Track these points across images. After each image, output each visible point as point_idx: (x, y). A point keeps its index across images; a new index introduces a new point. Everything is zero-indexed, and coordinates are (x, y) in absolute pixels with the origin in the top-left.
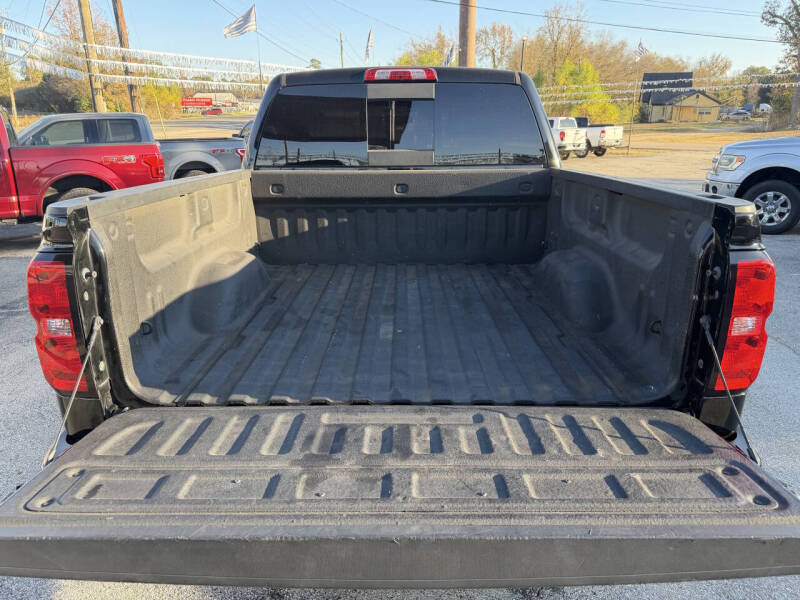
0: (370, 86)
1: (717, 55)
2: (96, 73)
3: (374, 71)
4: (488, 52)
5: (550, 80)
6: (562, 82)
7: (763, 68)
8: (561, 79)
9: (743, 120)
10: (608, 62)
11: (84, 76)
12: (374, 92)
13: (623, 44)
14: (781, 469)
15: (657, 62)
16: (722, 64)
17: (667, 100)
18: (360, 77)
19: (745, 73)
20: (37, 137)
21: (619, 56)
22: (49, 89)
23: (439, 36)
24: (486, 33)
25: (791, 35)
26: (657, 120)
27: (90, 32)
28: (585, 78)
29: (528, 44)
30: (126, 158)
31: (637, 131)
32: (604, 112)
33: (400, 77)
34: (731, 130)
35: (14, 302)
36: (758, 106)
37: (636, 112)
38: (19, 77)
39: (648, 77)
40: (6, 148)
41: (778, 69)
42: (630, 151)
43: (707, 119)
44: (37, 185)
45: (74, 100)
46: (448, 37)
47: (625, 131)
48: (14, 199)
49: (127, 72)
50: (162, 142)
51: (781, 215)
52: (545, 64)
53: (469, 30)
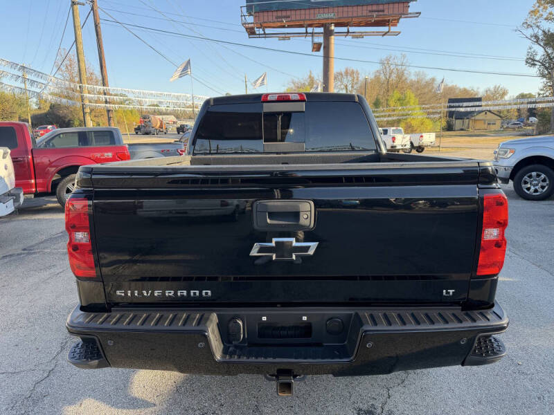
0: (265, 104)
1: (498, 86)
2: (87, 103)
3: (267, 95)
4: (342, 86)
5: (385, 104)
6: (392, 105)
7: (530, 94)
8: (392, 103)
9: (518, 128)
10: (425, 92)
11: (79, 105)
12: (267, 108)
13: (433, 80)
14: (541, 346)
15: (457, 91)
16: (501, 92)
17: (465, 116)
18: (258, 99)
19: (518, 98)
20: (48, 142)
21: (430, 88)
22: (54, 114)
23: (310, 77)
24: (341, 74)
25: (546, 72)
26: (459, 129)
27: (84, 77)
28: (409, 102)
29: (370, 81)
30: (106, 154)
31: (446, 136)
32: (422, 124)
33: (283, 99)
34: (510, 135)
35: (31, 246)
36: (528, 119)
37: (444, 124)
38: (35, 107)
39: (451, 101)
40: (30, 149)
41: (539, 94)
42: (441, 149)
43: (493, 128)
44: (48, 173)
45: (69, 121)
46: (316, 77)
47: (437, 137)
48: (33, 181)
49: (106, 102)
50: (130, 145)
51: (543, 187)
52: (382, 93)
53: (330, 73)
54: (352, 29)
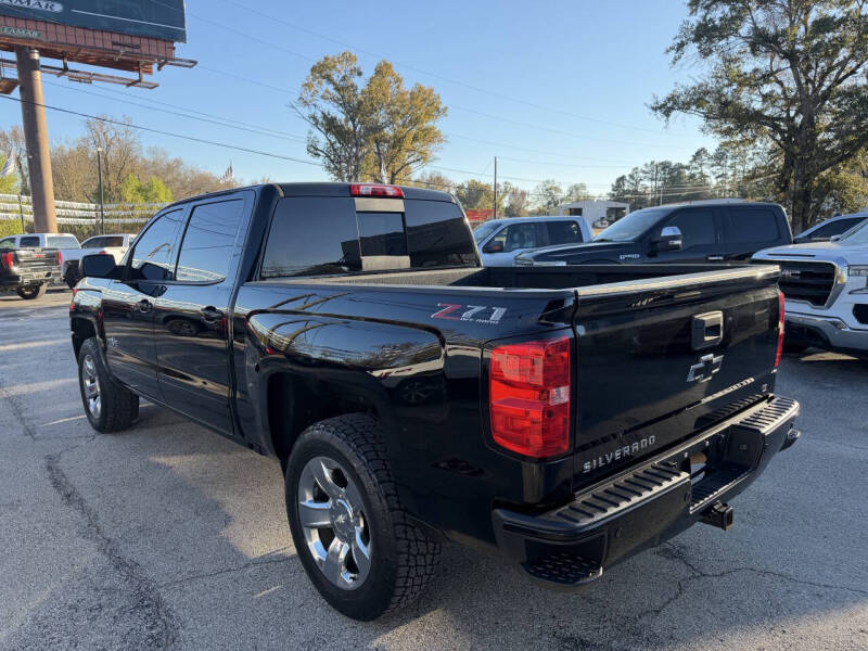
6: (129, 199)
8: (128, 195)
21: (176, 173)
28: (156, 195)
54: (72, 65)
